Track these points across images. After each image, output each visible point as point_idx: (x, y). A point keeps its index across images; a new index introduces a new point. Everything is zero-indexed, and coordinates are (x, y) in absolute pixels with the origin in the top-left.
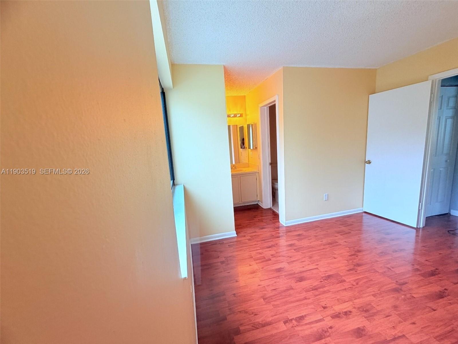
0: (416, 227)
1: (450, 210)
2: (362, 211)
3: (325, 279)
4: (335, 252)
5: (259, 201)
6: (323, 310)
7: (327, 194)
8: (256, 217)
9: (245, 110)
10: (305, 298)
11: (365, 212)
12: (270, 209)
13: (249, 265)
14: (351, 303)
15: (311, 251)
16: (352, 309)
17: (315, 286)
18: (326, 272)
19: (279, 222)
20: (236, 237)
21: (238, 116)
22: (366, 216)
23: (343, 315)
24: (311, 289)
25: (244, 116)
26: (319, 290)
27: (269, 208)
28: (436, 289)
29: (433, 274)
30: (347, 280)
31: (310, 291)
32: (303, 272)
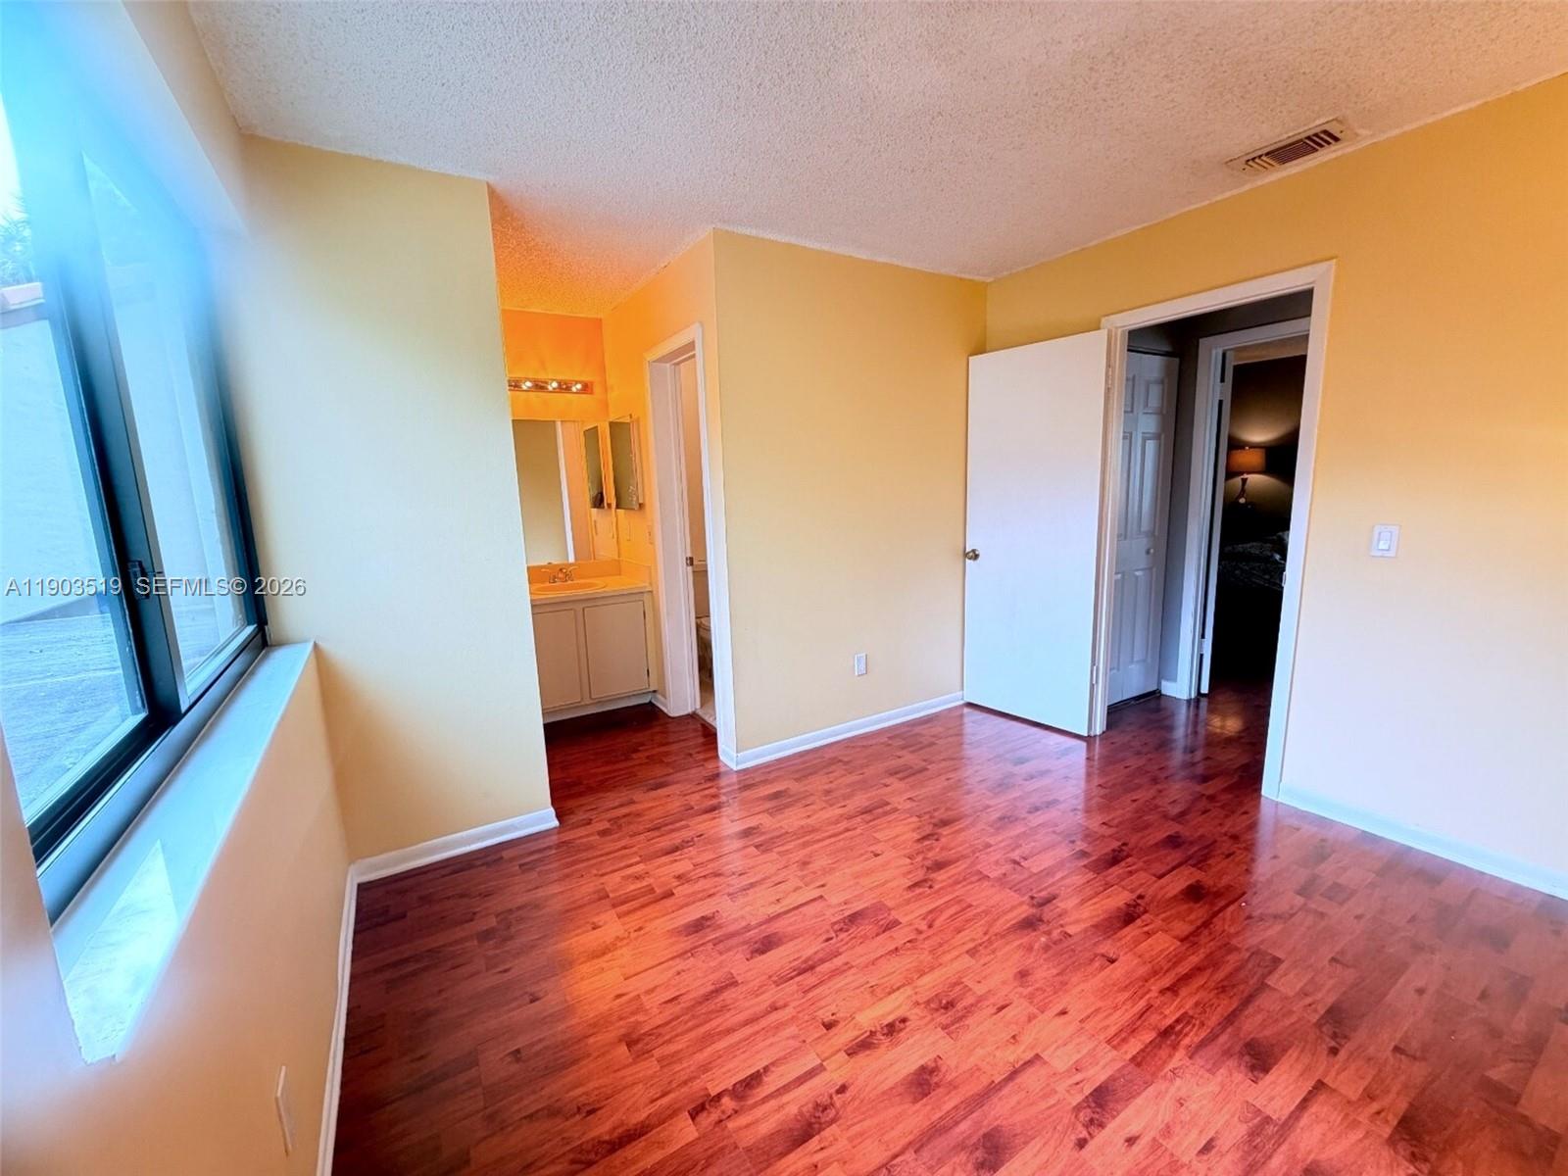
0: (1086, 735)
1: (1159, 683)
2: (961, 702)
3: (841, 930)
4: (878, 835)
5: (654, 691)
6: (826, 1034)
7: (864, 654)
8: (641, 748)
9: (602, 369)
10: (774, 1008)
11: (970, 705)
12: (693, 716)
13: (589, 927)
14: (908, 991)
15: (805, 845)
16: (910, 1009)
17: (808, 959)
18: (845, 904)
19: (717, 757)
20: (555, 828)
21: (574, 389)
22: (971, 716)
23: (882, 1038)
24: (795, 970)
25: (597, 389)
26: (818, 969)
27: (688, 715)
28: (1119, 899)
29: (1115, 859)
30: (904, 920)
31: (792, 978)
32: (779, 916)
